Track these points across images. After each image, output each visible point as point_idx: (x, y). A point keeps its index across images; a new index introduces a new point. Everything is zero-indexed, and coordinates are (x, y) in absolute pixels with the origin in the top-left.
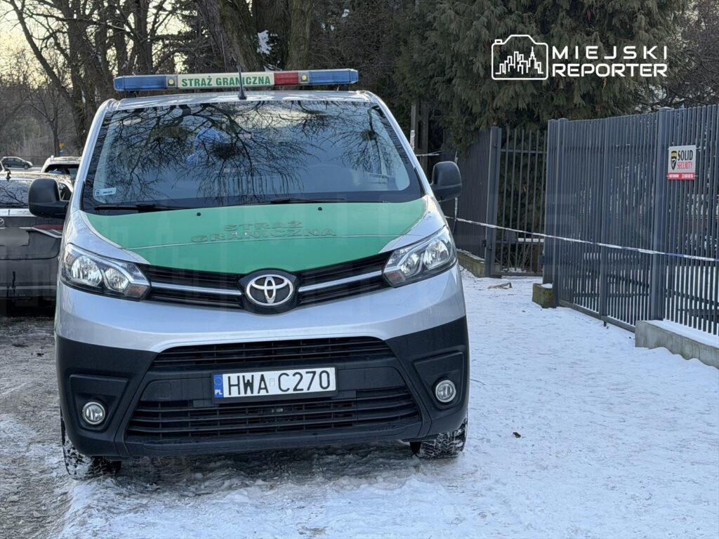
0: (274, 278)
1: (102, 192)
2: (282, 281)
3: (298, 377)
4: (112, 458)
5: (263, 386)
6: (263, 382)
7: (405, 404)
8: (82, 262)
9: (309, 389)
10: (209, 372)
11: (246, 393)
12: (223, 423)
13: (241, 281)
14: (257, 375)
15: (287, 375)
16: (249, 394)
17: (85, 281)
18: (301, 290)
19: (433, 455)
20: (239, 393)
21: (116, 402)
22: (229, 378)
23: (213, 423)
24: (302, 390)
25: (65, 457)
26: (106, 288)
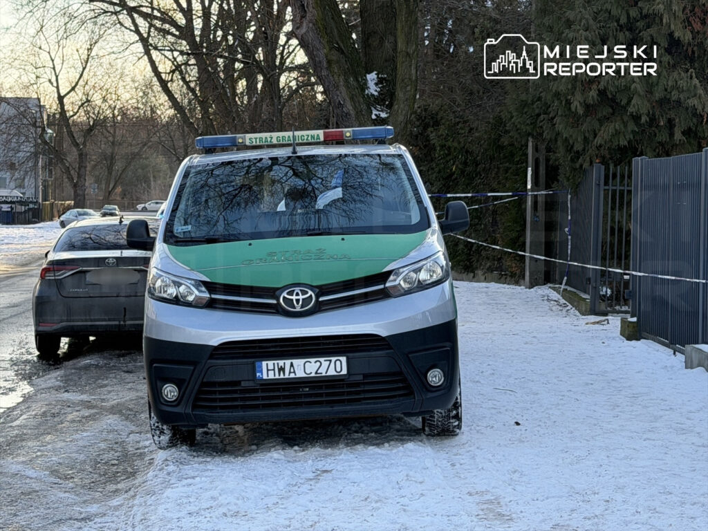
0: (301, 290)
1: (179, 229)
2: (307, 293)
3: (318, 364)
4: (184, 426)
5: (292, 370)
6: (292, 368)
7: (401, 385)
8: (162, 281)
9: (326, 373)
10: (253, 360)
11: (279, 375)
12: (264, 398)
13: (277, 293)
14: (288, 362)
15: (310, 362)
16: (282, 376)
17: (165, 296)
18: (321, 299)
19: (435, 432)
20: (275, 376)
21: (186, 383)
22: (267, 364)
23: (256, 398)
24: (321, 373)
25: (152, 429)
26: (180, 300)
